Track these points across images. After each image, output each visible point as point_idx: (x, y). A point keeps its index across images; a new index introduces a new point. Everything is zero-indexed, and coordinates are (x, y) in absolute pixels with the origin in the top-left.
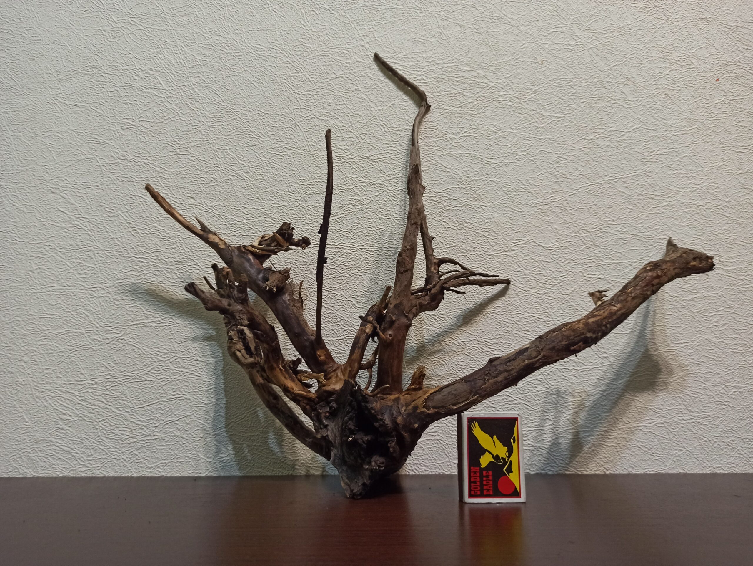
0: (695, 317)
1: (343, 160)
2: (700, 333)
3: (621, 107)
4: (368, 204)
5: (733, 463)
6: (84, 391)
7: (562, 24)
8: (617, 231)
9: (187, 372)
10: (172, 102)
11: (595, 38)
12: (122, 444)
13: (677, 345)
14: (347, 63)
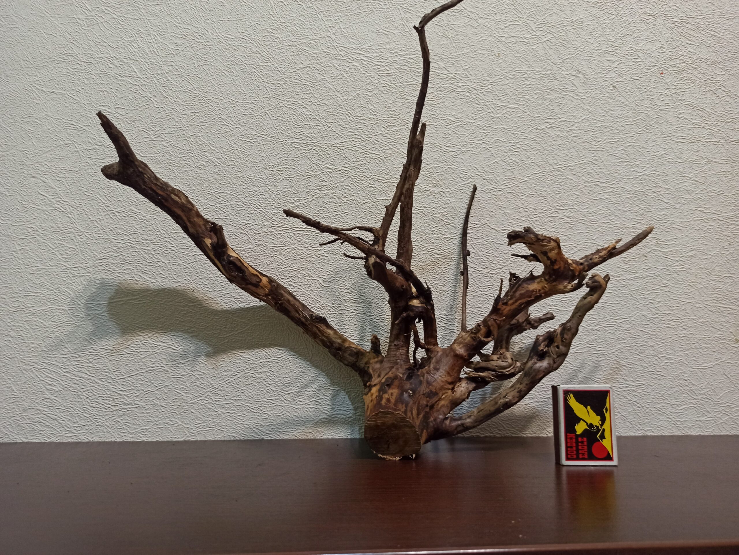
0: (633, 295)
1: (310, 148)
2: (637, 310)
3: (571, 98)
4: (334, 189)
5: (662, 426)
6: (68, 364)
7: (519, 17)
8: (565, 215)
9: (165, 346)
10: (146, 90)
11: (549, 32)
12: (105, 412)
13: (616, 321)
14: (314, 53)
